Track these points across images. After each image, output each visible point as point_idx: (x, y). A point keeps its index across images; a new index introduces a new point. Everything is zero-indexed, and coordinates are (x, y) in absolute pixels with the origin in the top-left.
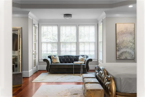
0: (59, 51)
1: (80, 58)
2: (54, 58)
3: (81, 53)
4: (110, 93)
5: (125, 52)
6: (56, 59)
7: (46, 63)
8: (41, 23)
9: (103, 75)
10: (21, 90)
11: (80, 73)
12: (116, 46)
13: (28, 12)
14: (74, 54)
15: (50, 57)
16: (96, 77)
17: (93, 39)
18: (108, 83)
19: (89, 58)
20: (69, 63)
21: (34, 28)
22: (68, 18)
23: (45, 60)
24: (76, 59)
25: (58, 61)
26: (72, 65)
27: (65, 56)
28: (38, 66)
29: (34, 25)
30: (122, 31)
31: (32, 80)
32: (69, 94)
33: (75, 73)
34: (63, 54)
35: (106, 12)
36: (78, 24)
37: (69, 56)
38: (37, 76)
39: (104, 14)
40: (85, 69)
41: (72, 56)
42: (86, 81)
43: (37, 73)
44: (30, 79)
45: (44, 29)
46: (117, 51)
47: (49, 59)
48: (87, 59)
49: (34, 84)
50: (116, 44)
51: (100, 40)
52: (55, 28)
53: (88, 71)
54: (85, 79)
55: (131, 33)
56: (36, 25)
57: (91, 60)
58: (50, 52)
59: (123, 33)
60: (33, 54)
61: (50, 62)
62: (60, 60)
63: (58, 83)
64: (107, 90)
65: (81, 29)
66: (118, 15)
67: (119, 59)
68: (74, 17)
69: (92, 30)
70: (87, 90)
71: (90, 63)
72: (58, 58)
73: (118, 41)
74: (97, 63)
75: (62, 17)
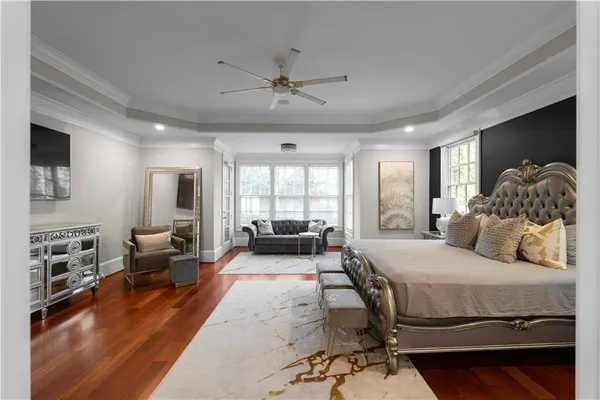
0: (272, 211)
1: (312, 225)
2: (261, 225)
3: (312, 217)
4: (382, 317)
5: (397, 216)
6: (265, 227)
7: (246, 234)
8: (239, 161)
9: (362, 269)
10: (193, 293)
11: (310, 253)
12: (379, 205)
13: (213, 140)
14: (300, 217)
15: (255, 223)
16: (346, 271)
17: (335, 191)
18: (377, 292)
19: (329, 225)
20: (291, 234)
21: (225, 170)
22: (289, 152)
23: (246, 229)
24: (304, 227)
25: (271, 231)
26: (296, 239)
27: (283, 222)
28: (234, 239)
29: (226, 163)
30: (390, 177)
31: (221, 268)
32: (290, 304)
33: (302, 254)
34: (279, 217)
35: (361, 140)
36: (307, 162)
37: (290, 222)
38: (232, 258)
39: (357, 143)
40: (320, 246)
41: (296, 222)
42: (326, 282)
43: (231, 253)
44: (216, 266)
45: (245, 172)
46: (380, 213)
47: (253, 228)
48: (325, 227)
49: (225, 278)
50: (380, 201)
51: (349, 191)
52: (266, 170)
53: (325, 250)
54: (322, 274)
55: (407, 181)
56: (229, 165)
57: (331, 229)
58: (258, 214)
59: (392, 180)
60: (222, 218)
61: (255, 233)
62: (274, 229)
63: (272, 276)
64: (373, 306)
65: (313, 171)
66: (381, 147)
67: (384, 229)
68: (300, 150)
69: (332, 173)
70: (331, 311)
71: (329, 234)
72: (270, 224)
73: (382, 195)
74: (342, 234)
75: (278, 149)
